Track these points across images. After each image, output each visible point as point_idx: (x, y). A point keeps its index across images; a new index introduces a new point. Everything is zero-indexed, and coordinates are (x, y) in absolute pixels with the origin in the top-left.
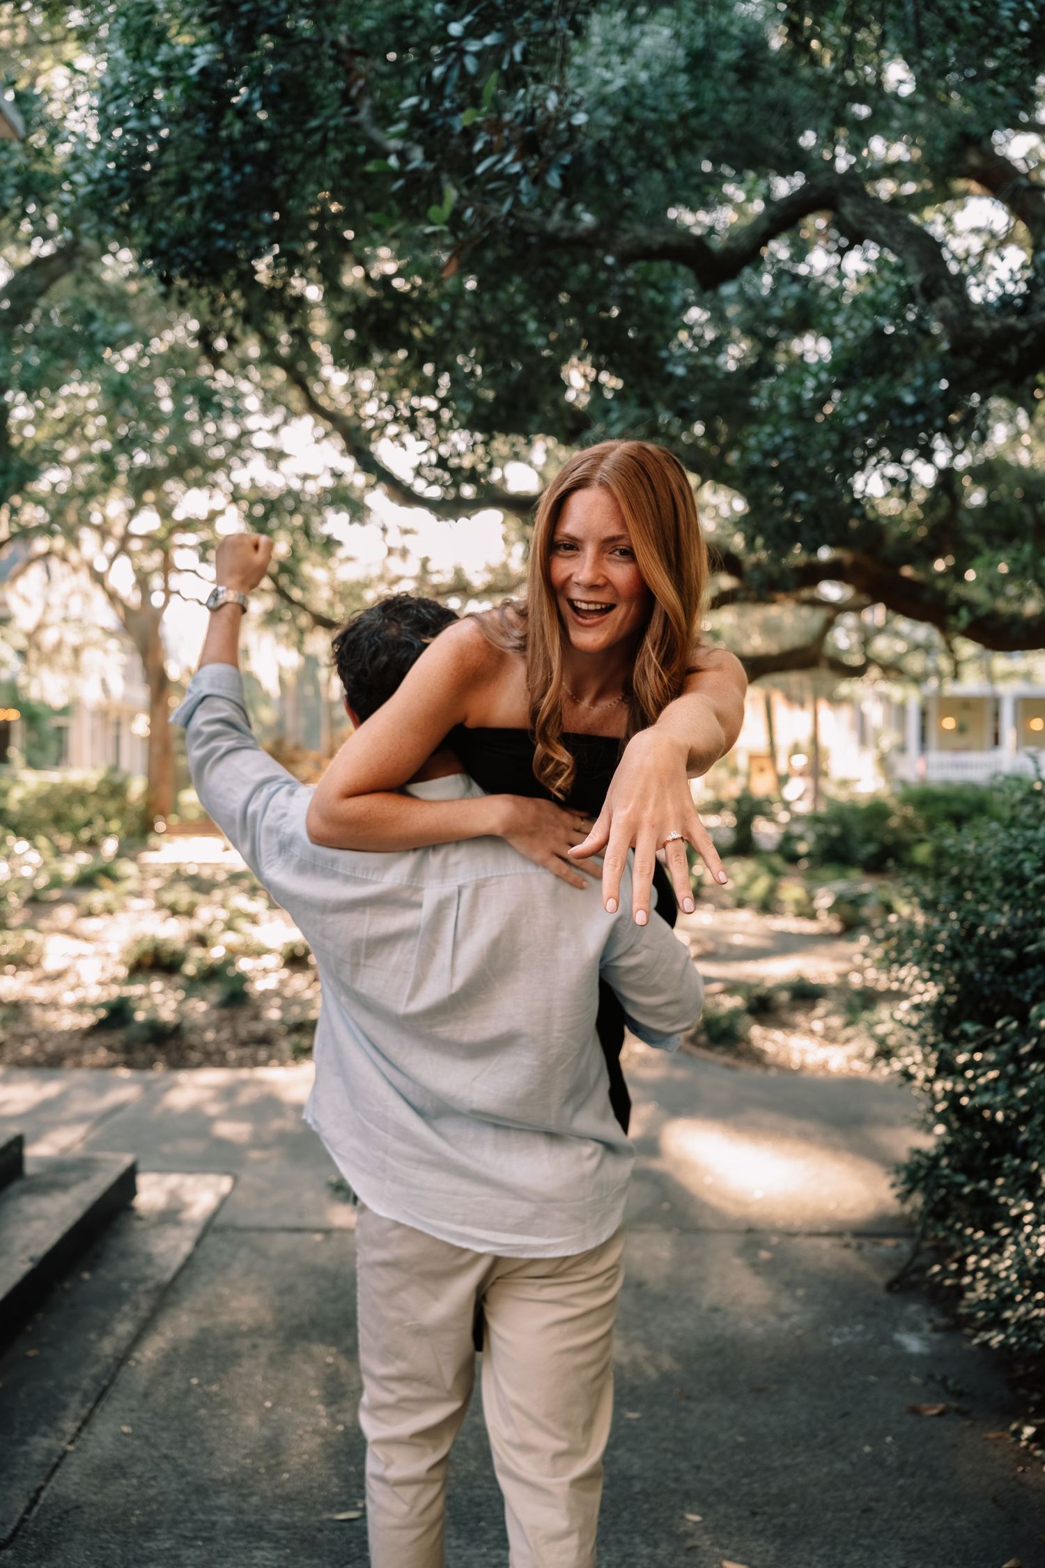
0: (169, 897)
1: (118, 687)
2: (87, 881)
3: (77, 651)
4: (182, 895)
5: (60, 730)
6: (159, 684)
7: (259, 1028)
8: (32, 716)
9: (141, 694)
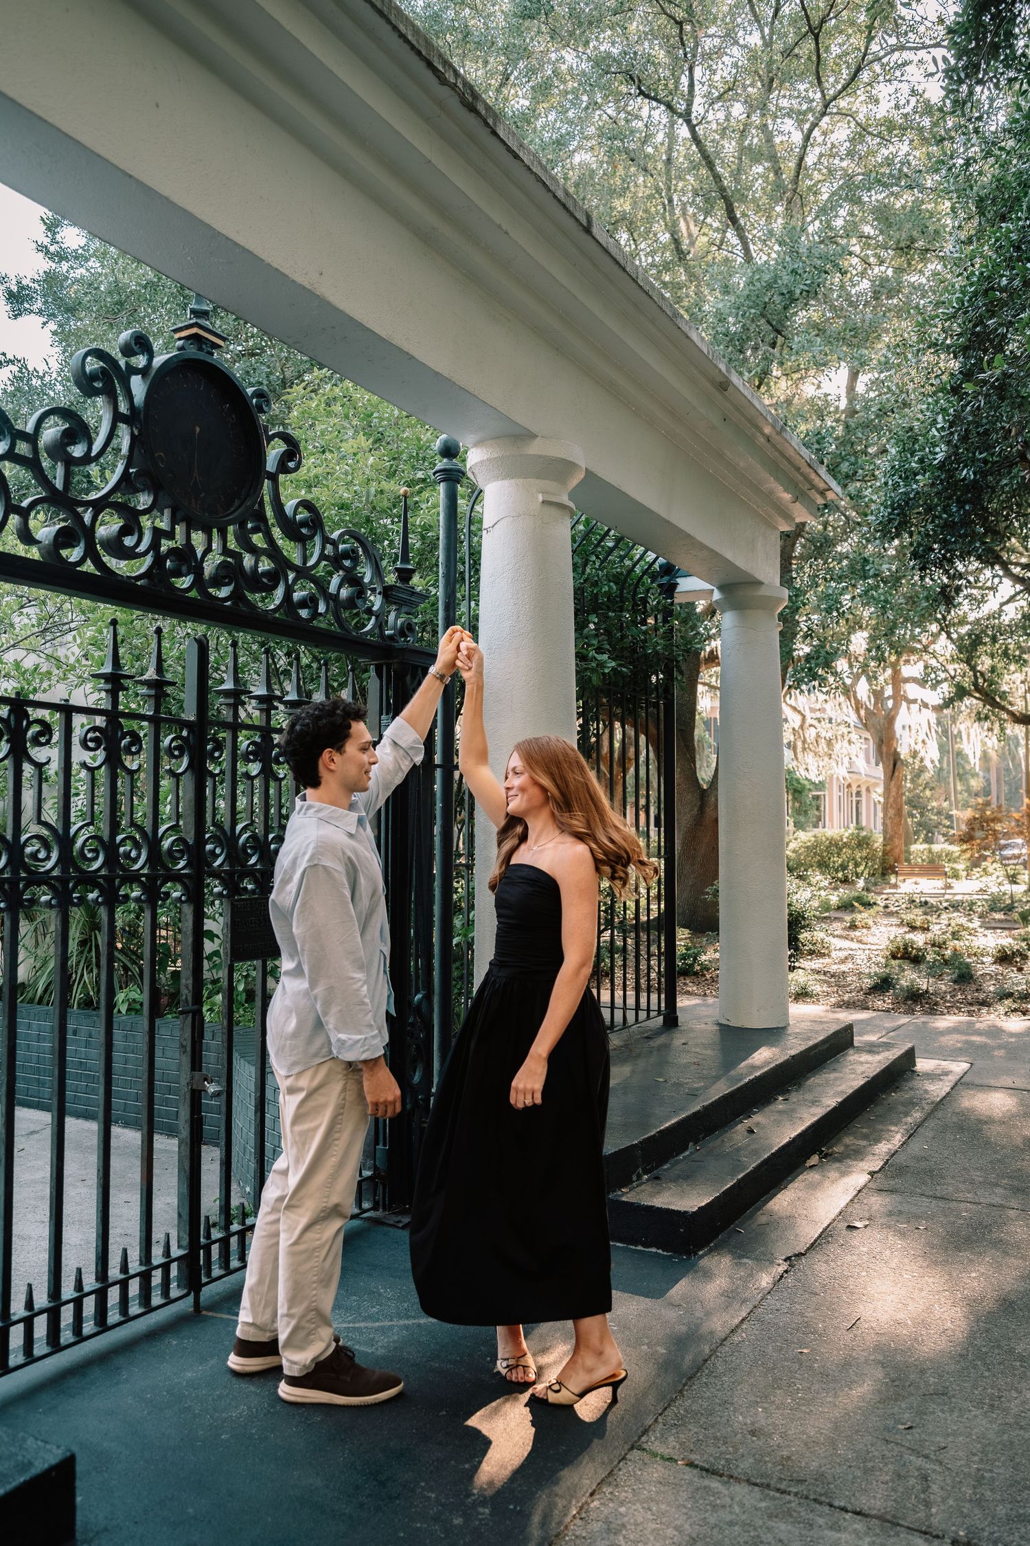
0: (908, 917)
1: (861, 764)
2: (846, 906)
3: (829, 743)
4: (917, 916)
5: (817, 798)
6: (893, 763)
7: (982, 996)
8: (797, 790)
9: (879, 772)
